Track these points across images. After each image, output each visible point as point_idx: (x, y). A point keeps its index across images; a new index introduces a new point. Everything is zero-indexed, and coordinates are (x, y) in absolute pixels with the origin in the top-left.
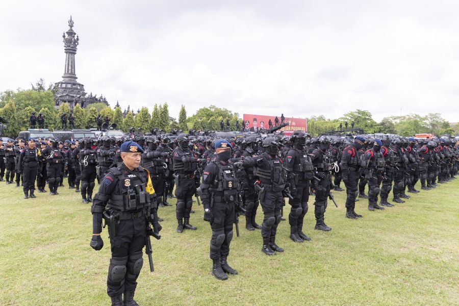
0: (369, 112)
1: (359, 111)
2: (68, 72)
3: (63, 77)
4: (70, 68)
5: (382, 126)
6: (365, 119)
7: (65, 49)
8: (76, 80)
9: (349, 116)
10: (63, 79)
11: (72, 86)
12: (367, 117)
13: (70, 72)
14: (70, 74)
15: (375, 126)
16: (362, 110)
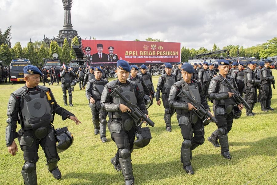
4: (67, 20)
7: (64, 7)
8: (72, 28)
10: (64, 28)
11: (68, 32)
13: (67, 22)
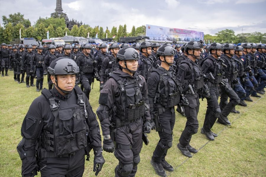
0: (233, 31)
1: (227, 29)
2: (58, 7)
3: (55, 10)
4: (59, 5)
5: (240, 39)
6: (231, 35)
8: (63, 11)
9: (221, 33)
10: (55, 11)
12: (232, 34)
13: (59, 7)
14: (59, 8)
15: (237, 39)
16: (229, 30)
